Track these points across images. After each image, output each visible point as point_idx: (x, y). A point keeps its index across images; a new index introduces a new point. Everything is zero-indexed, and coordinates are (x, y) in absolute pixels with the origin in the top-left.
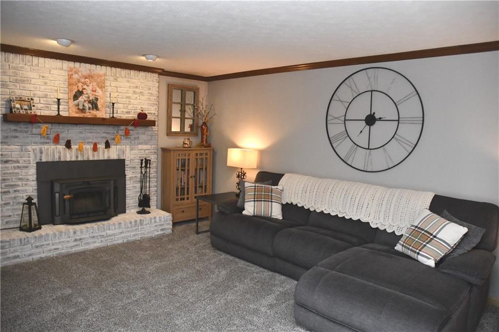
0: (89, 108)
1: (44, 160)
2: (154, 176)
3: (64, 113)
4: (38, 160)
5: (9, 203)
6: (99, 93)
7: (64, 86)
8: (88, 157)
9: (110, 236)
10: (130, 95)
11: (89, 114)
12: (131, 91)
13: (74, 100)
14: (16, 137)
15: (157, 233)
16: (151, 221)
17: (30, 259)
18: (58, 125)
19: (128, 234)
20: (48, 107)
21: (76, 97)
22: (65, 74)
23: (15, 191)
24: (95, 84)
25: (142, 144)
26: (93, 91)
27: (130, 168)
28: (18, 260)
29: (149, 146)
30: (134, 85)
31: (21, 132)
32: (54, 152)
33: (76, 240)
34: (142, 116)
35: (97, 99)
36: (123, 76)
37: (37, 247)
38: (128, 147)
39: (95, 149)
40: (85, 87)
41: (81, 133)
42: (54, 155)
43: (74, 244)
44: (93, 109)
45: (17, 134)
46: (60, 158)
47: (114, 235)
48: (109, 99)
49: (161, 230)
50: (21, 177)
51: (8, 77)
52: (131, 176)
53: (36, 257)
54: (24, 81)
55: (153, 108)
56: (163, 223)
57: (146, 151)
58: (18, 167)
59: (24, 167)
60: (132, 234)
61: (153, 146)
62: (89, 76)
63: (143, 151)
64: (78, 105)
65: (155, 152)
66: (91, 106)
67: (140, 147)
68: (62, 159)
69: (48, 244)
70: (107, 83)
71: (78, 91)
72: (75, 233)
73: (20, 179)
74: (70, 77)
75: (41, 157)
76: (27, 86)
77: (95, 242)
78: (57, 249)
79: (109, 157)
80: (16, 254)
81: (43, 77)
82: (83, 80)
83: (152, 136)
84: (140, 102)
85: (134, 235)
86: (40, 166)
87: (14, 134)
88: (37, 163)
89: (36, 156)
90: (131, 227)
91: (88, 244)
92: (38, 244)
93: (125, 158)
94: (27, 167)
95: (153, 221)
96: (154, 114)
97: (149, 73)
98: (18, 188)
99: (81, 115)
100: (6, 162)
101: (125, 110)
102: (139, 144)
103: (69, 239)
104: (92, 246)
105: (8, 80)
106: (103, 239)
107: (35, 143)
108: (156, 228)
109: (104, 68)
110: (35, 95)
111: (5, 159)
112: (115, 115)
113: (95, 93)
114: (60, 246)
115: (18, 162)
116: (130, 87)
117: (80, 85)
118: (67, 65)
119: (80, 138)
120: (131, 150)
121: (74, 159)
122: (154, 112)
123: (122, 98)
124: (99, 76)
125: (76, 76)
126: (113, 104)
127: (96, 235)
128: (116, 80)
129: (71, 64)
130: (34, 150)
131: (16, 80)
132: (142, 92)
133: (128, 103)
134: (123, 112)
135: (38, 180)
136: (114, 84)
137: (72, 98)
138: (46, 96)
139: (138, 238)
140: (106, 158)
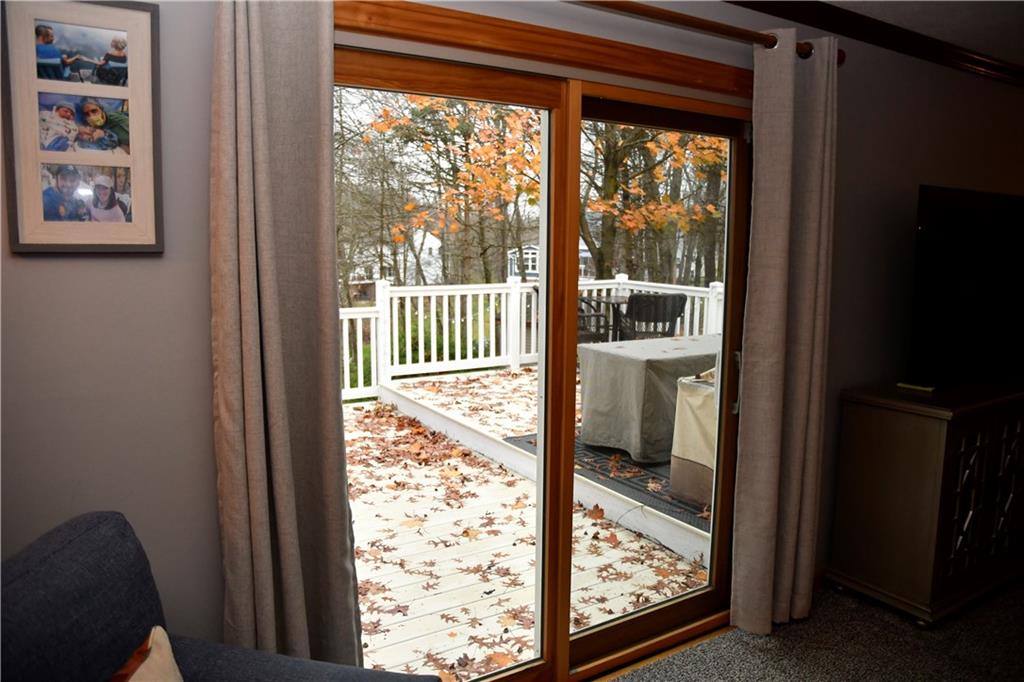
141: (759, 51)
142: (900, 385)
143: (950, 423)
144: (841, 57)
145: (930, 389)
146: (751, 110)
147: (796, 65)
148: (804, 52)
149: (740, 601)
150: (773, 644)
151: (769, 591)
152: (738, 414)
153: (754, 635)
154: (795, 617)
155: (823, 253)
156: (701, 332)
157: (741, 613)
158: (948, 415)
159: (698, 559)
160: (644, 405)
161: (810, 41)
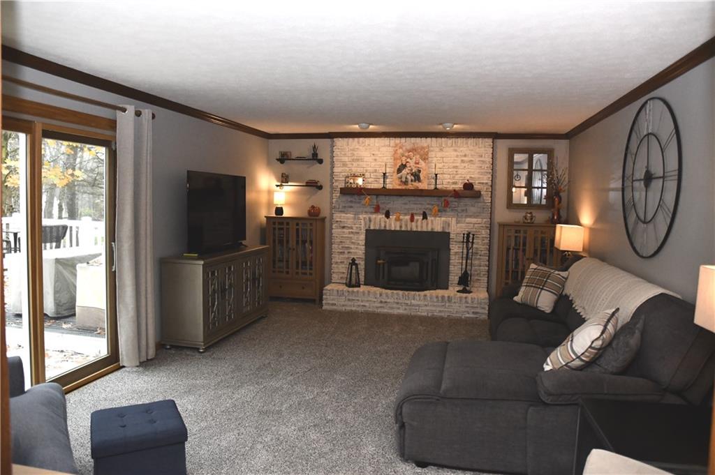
0: (412, 181)
1: (372, 228)
2: (485, 254)
3: (389, 186)
4: (367, 228)
5: (343, 262)
6: (422, 164)
7: (390, 161)
8: (411, 228)
9: (414, 305)
10: (458, 165)
11: (410, 186)
12: (459, 160)
13: (398, 173)
14: (351, 207)
15: (467, 315)
16: (461, 301)
17: (344, 308)
18: (384, 197)
19: (434, 309)
20: (376, 181)
21: (399, 171)
22: (391, 149)
23: (349, 252)
24: (418, 156)
25: (470, 217)
26: (416, 163)
27: (456, 242)
28: (334, 307)
29: (479, 220)
30: (461, 154)
31: (355, 202)
32: (380, 221)
33: (381, 302)
34: (468, 186)
35: (419, 171)
36: (450, 145)
37: (349, 300)
38: (454, 219)
39: (412, 220)
40: (408, 160)
41: (405, 204)
42: (380, 224)
43: (379, 305)
44: (415, 181)
45: (353, 205)
46: (385, 227)
47: (418, 305)
48: (434, 170)
49: (473, 313)
50: (353, 241)
51: (347, 158)
52: (456, 250)
53: (348, 308)
54: (358, 160)
55: (485, 177)
56: (476, 305)
57: (476, 225)
58: (352, 233)
59: (356, 233)
60: (439, 309)
61: (485, 220)
62: (413, 149)
63: (472, 225)
64: (401, 178)
65: (487, 227)
66: (413, 178)
67: (468, 220)
68: (388, 228)
69: (358, 300)
70: (431, 154)
71: (402, 164)
72: (381, 295)
73: (352, 243)
74: (396, 152)
75: (370, 225)
76: (361, 163)
77: (399, 308)
78: (365, 306)
79: (432, 229)
80: (334, 302)
81: (373, 155)
82: (407, 154)
83: (484, 208)
84: (469, 172)
85: (440, 311)
86: (369, 232)
87: (350, 204)
88: (367, 230)
89: (365, 224)
90: (437, 302)
91: (392, 308)
92: (350, 298)
93: (450, 231)
94: (358, 233)
95: (464, 300)
96: (487, 183)
97: (480, 139)
98: (351, 251)
99: (404, 187)
100: (344, 227)
101: (451, 181)
102: (467, 216)
103: (375, 300)
104: (396, 312)
105: (347, 160)
106: (407, 307)
107: (366, 212)
108: (467, 309)
109: (429, 139)
110: (366, 171)
111: (343, 225)
112: (438, 187)
113: (418, 166)
114: (367, 304)
115: (352, 228)
116: (457, 156)
117: (404, 159)
118: (393, 141)
119: (405, 209)
120: (457, 223)
121: (398, 229)
122: (486, 181)
123: (449, 168)
124: (423, 148)
125: (400, 151)
126: (436, 175)
127: (400, 301)
128: (441, 150)
129: (398, 140)
130: (364, 218)
131: (353, 159)
132: (472, 161)
133: (455, 173)
134: (449, 182)
135: (366, 245)
136: (439, 154)
137: (396, 171)
138: (376, 171)
139: (445, 315)
140: (429, 229)
141: (119, 113)
142: (185, 255)
143: (203, 265)
144: (154, 116)
145: (196, 255)
146: (116, 137)
147: (135, 119)
148: (138, 114)
149: (124, 353)
150: (141, 369)
151: (137, 350)
152: (115, 271)
153: (132, 367)
154: (149, 358)
155: (148, 198)
156: (77, 245)
157: (125, 358)
158: (202, 262)
159: (98, 353)
160: (55, 284)
161: (140, 110)
